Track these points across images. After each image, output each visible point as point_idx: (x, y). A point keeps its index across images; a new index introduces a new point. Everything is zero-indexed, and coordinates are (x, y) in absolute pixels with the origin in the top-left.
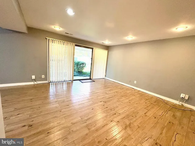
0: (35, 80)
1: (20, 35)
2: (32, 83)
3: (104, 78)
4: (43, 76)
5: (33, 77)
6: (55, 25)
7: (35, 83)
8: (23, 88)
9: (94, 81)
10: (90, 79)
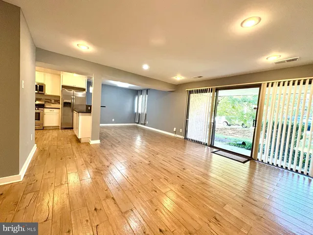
1: (172, 93)
4: (181, 130)
7: (175, 135)
9: (243, 162)
10: (251, 157)
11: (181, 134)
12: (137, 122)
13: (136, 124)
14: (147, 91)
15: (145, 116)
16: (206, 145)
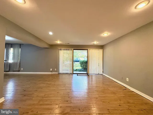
0: (52, 71)
2: (50, 73)
3: (102, 74)
4: (56, 69)
5: (51, 70)
7: (52, 73)
9: (88, 76)
10: (87, 74)
11: (56, 71)
12: (8, 70)
14: (20, 45)
15: (19, 65)
16: (71, 73)
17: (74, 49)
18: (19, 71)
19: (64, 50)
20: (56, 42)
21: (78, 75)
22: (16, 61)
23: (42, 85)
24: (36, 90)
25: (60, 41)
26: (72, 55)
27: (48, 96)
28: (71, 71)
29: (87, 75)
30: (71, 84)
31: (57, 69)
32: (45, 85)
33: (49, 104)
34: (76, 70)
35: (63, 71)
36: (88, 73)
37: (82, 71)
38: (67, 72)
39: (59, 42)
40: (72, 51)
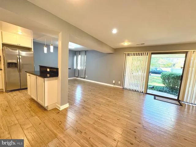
0: (114, 84)
1: (111, 54)
2: (112, 86)
4: (119, 82)
5: (114, 82)
6: (124, 42)
7: (114, 86)
8: (106, 87)
9: (181, 105)
10: (178, 100)
11: (120, 85)
12: (77, 76)
13: (75, 78)
14: (86, 52)
15: (84, 72)
16: (143, 92)
17: (152, 54)
18: (84, 78)
19: (134, 55)
20: (123, 44)
21: (157, 98)
22: (82, 68)
23: (102, 100)
24: (94, 105)
25: (129, 42)
26: (147, 63)
27: (105, 119)
28: (142, 88)
29: (177, 103)
30: (140, 111)
31: (121, 83)
32: (104, 101)
33: (104, 133)
34: (153, 88)
35: (130, 85)
36: (180, 99)
37: (165, 92)
38: (135, 88)
39: (126, 44)
40: (147, 57)
